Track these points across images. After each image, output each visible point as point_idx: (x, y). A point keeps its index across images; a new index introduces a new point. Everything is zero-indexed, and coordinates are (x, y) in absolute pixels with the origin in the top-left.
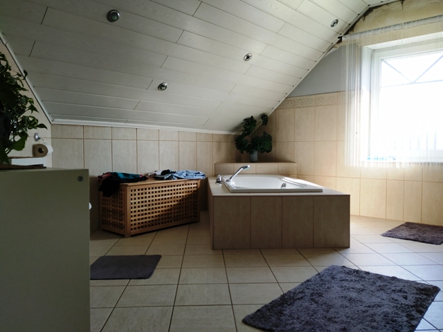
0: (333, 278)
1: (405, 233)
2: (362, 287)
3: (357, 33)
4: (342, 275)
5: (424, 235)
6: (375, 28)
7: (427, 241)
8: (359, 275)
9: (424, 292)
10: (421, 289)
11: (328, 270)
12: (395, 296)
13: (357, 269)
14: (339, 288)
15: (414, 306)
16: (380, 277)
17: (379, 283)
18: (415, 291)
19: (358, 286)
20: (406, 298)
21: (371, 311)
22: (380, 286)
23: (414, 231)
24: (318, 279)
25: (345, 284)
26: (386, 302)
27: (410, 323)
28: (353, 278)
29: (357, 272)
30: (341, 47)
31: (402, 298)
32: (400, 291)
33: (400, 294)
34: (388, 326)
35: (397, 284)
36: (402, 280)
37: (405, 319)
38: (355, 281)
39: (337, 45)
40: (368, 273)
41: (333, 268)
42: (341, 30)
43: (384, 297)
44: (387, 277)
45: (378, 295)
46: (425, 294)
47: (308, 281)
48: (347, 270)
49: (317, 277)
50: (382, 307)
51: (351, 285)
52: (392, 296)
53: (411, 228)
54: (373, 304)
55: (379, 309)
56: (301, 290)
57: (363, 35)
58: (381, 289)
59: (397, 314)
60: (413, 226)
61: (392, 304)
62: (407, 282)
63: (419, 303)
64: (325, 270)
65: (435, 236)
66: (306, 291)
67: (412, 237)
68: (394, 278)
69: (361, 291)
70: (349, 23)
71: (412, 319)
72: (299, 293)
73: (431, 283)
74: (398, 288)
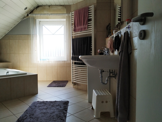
0: (36, 107)
1: (54, 85)
2: (46, 107)
3: (34, 14)
4: (39, 105)
5: (60, 84)
6: (40, 13)
7: (61, 86)
8: (44, 103)
9: (65, 104)
10: (64, 103)
11: (33, 104)
12: (57, 107)
13: (43, 101)
14: (39, 110)
15: (64, 109)
16: (51, 102)
17: (52, 104)
18: (63, 104)
19: (45, 107)
20: (61, 107)
21: (52, 115)
22: (52, 105)
23: (56, 84)
24: (30, 109)
25: (40, 108)
26: (55, 110)
27: (64, 115)
28: (43, 105)
29: (43, 102)
30: (28, 18)
31: (60, 108)
32: (58, 105)
33: (59, 106)
34: (59, 119)
35: (57, 103)
36: (58, 101)
37: (63, 114)
38: (44, 106)
39: (26, 17)
40: (47, 102)
41: (35, 103)
42: (28, 11)
43: (55, 109)
44: (53, 101)
45: (52, 109)
46: (66, 104)
47: (27, 110)
48: (40, 102)
49: (30, 108)
50: (55, 113)
51: (43, 107)
52: (57, 108)
53: (55, 83)
54: (52, 112)
55: (54, 113)
56: (25, 115)
57: (36, 15)
58: (53, 106)
59: (60, 113)
60: (56, 82)
61: (58, 111)
62: (60, 101)
63: (65, 108)
64: (32, 104)
65: (63, 84)
66: (27, 115)
67: (56, 86)
68: (55, 101)
69: (46, 109)
70: (31, 9)
71: (64, 114)
72: (25, 116)
73: (66, 100)
74: (58, 104)
